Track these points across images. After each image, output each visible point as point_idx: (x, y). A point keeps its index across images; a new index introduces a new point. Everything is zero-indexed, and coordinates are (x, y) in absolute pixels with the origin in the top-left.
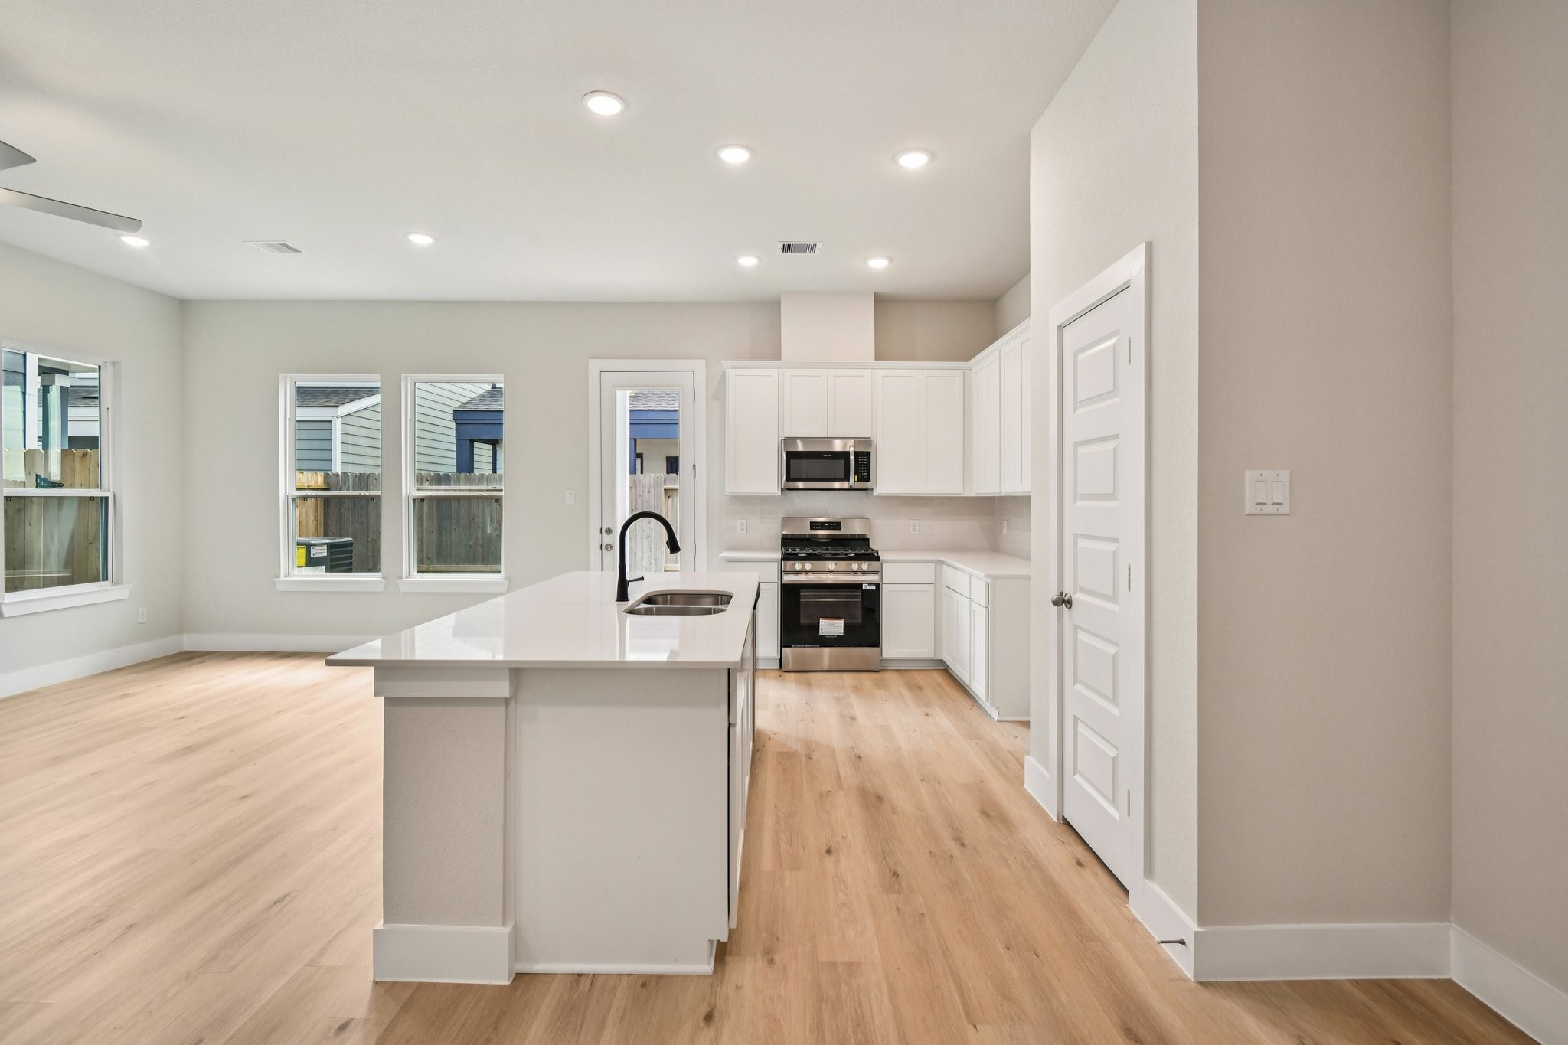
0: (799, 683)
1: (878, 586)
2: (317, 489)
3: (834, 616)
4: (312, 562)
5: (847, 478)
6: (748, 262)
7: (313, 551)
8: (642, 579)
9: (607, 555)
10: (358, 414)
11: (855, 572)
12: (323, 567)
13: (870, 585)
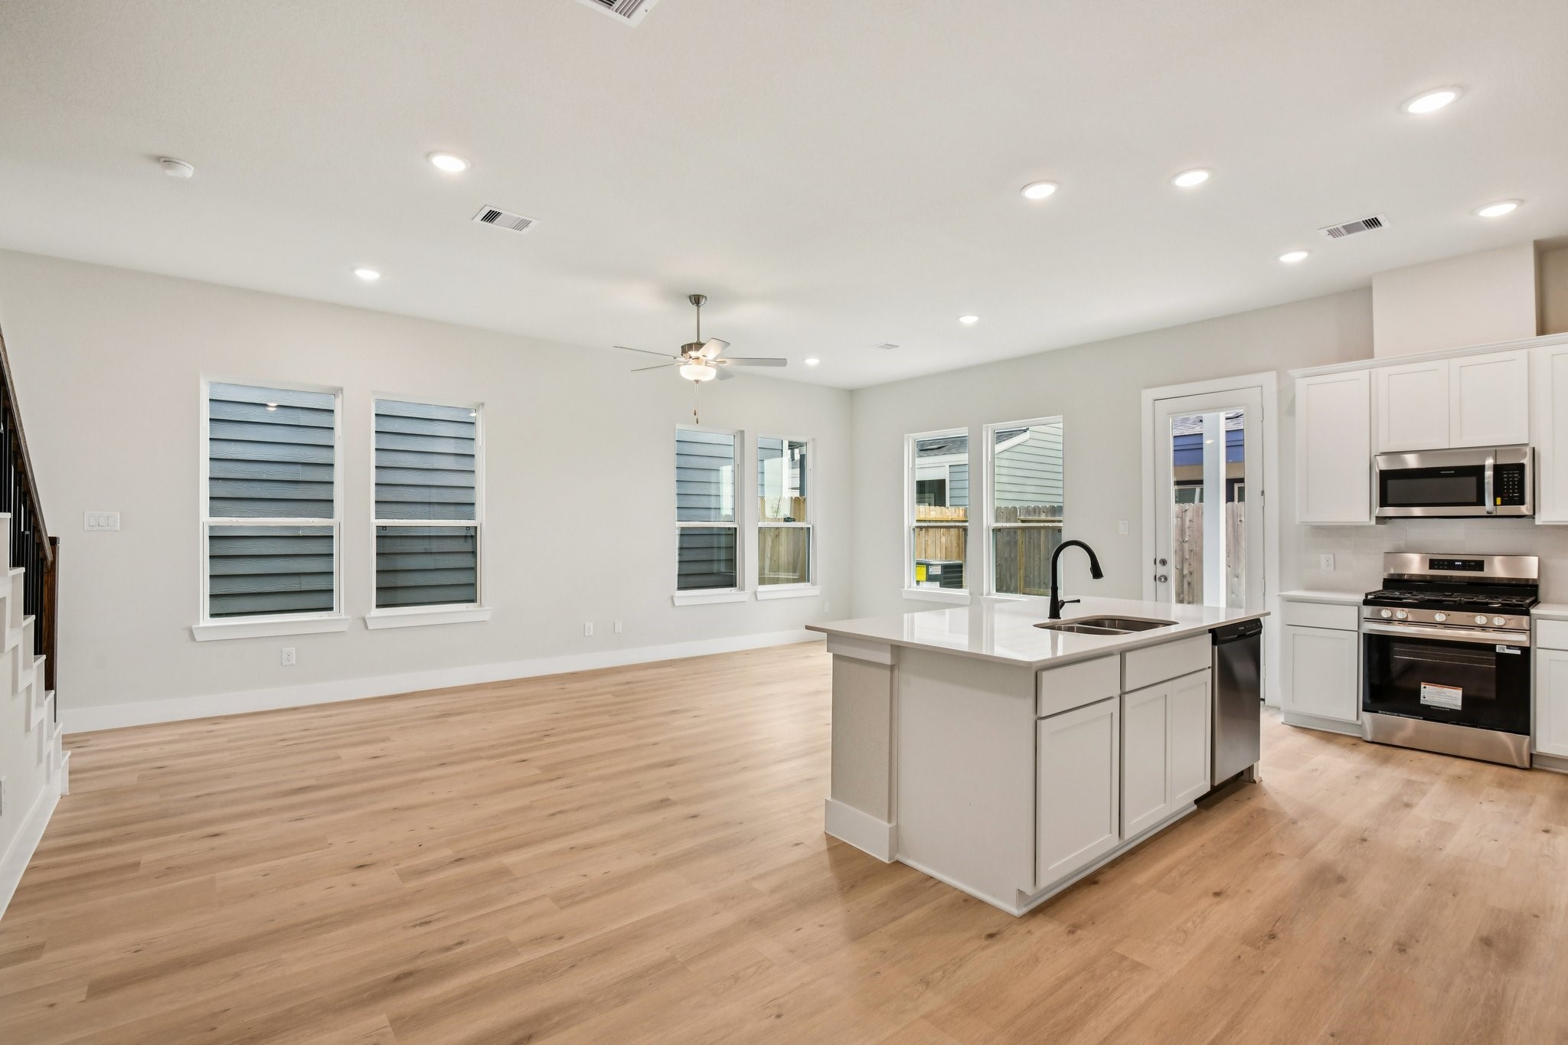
0: (1374, 756)
1: (1526, 651)
2: (959, 521)
3: (1451, 683)
4: (931, 578)
5: (1481, 502)
6: (1294, 258)
7: (930, 570)
8: (1078, 601)
9: (1161, 586)
10: (1016, 449)
11: (1483, 628)
12: (938, 583)
13: (1509, 647)
